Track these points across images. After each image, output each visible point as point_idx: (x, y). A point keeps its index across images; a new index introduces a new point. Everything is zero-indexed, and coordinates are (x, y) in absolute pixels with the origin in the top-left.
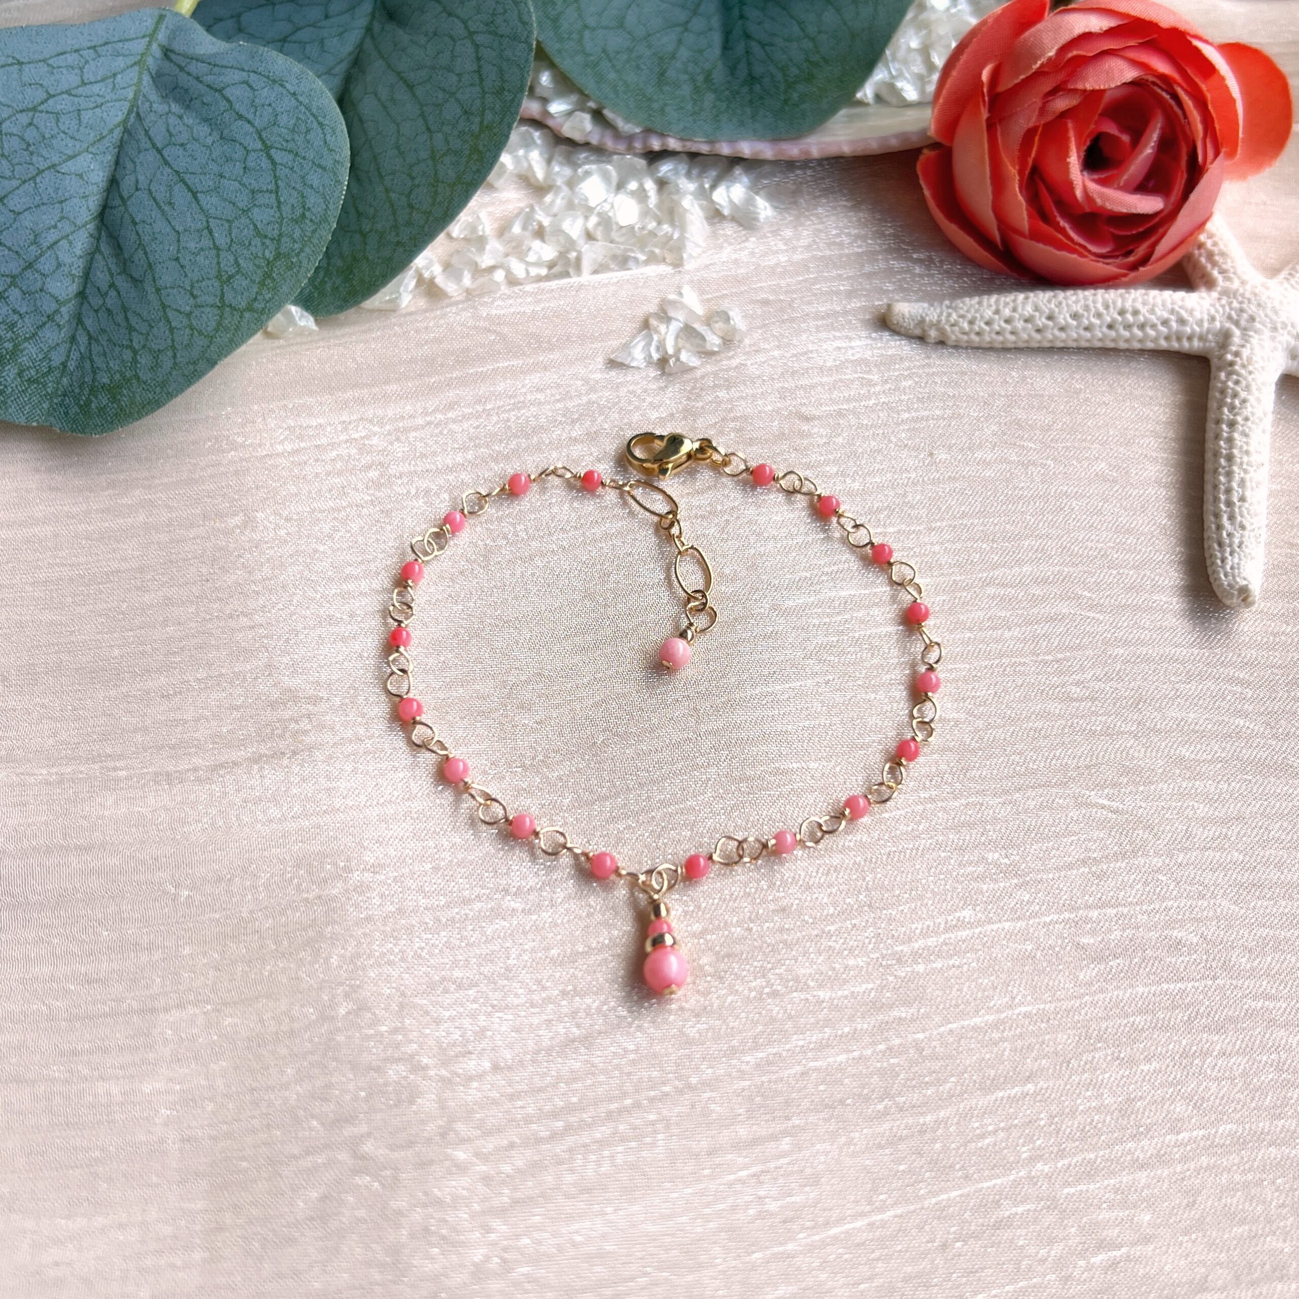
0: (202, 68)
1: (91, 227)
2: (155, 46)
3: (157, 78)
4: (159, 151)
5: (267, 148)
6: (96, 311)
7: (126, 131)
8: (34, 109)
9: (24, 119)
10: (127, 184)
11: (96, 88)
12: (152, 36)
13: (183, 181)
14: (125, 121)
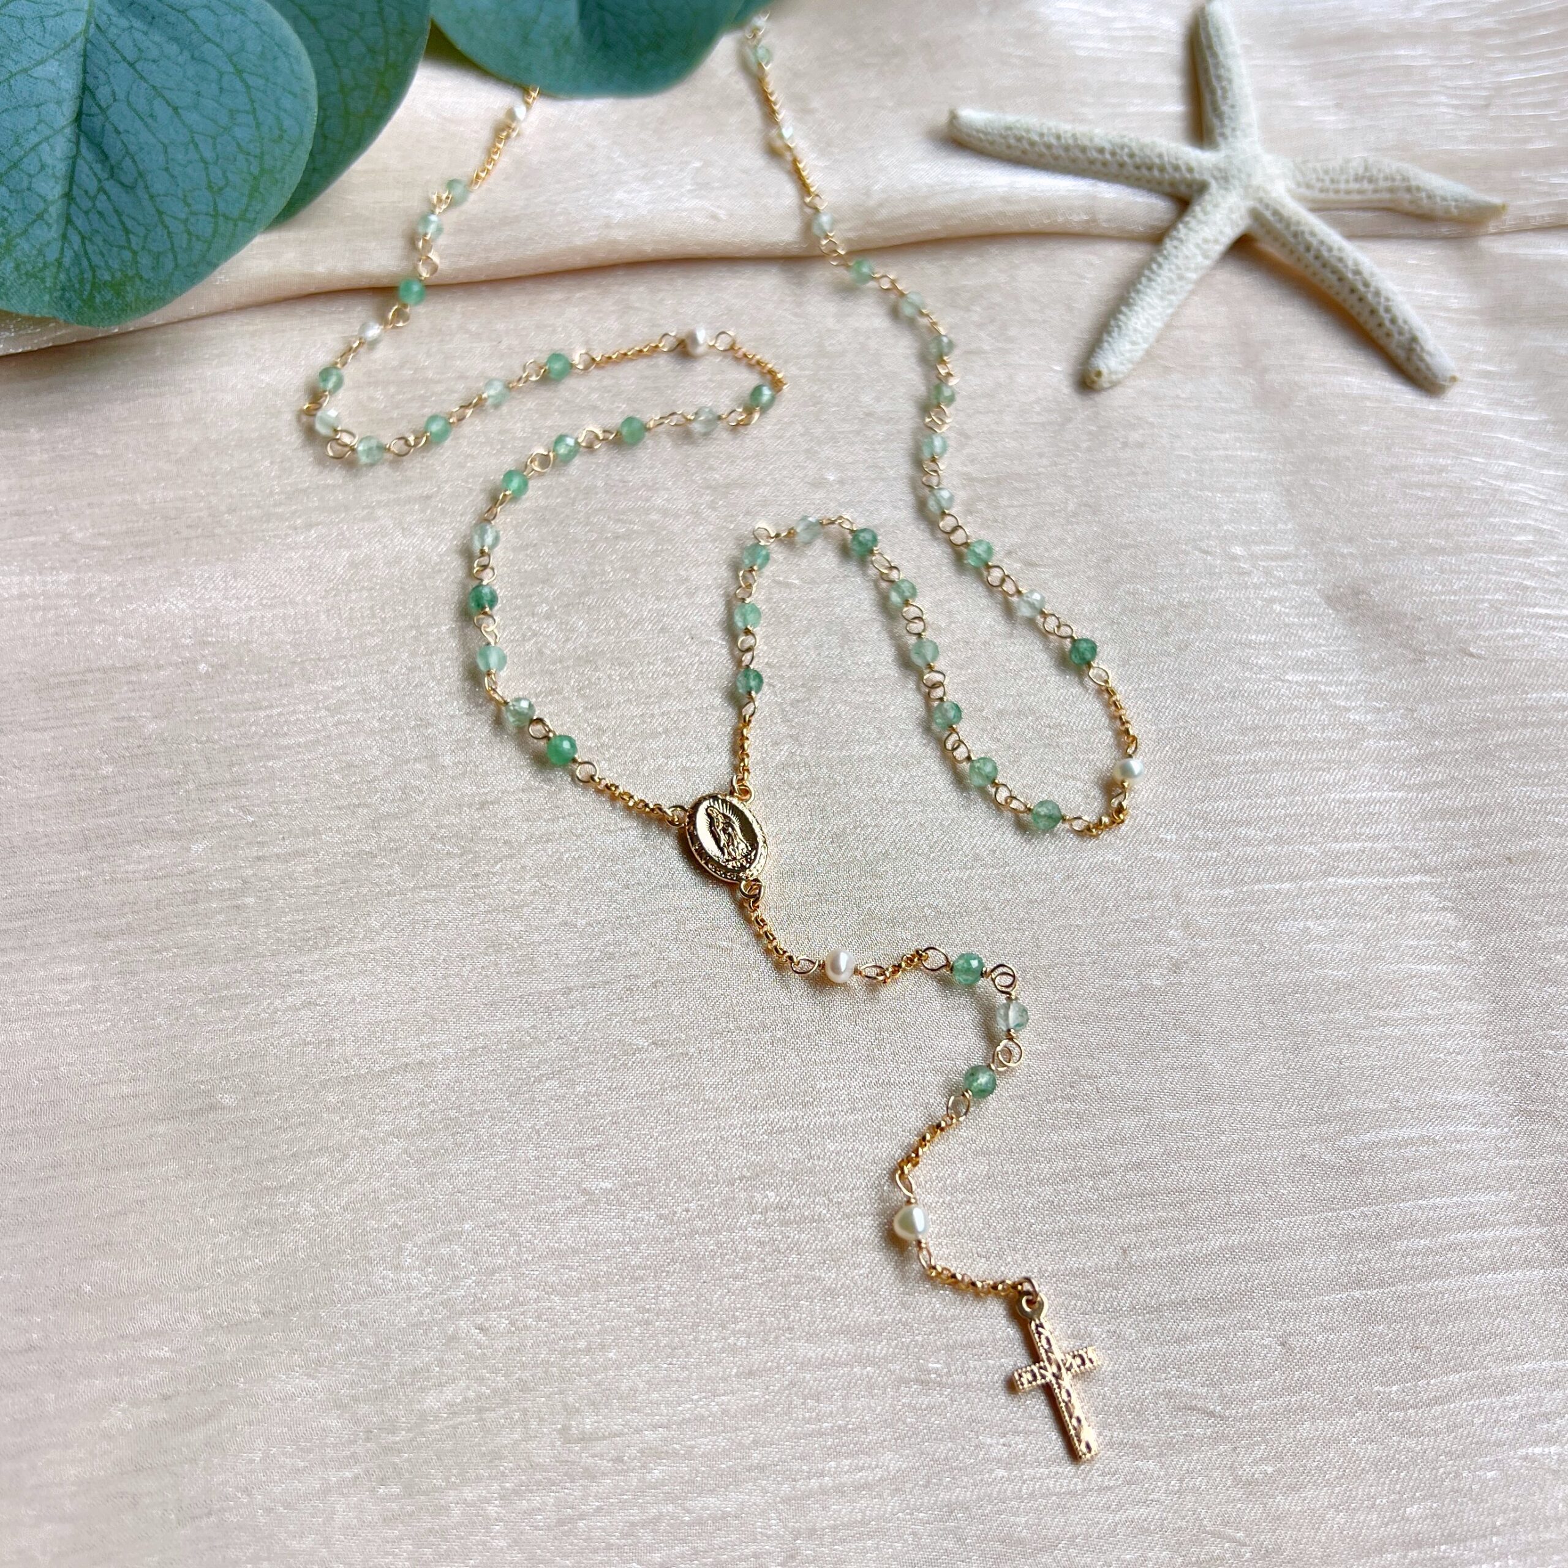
6: (86, 213)
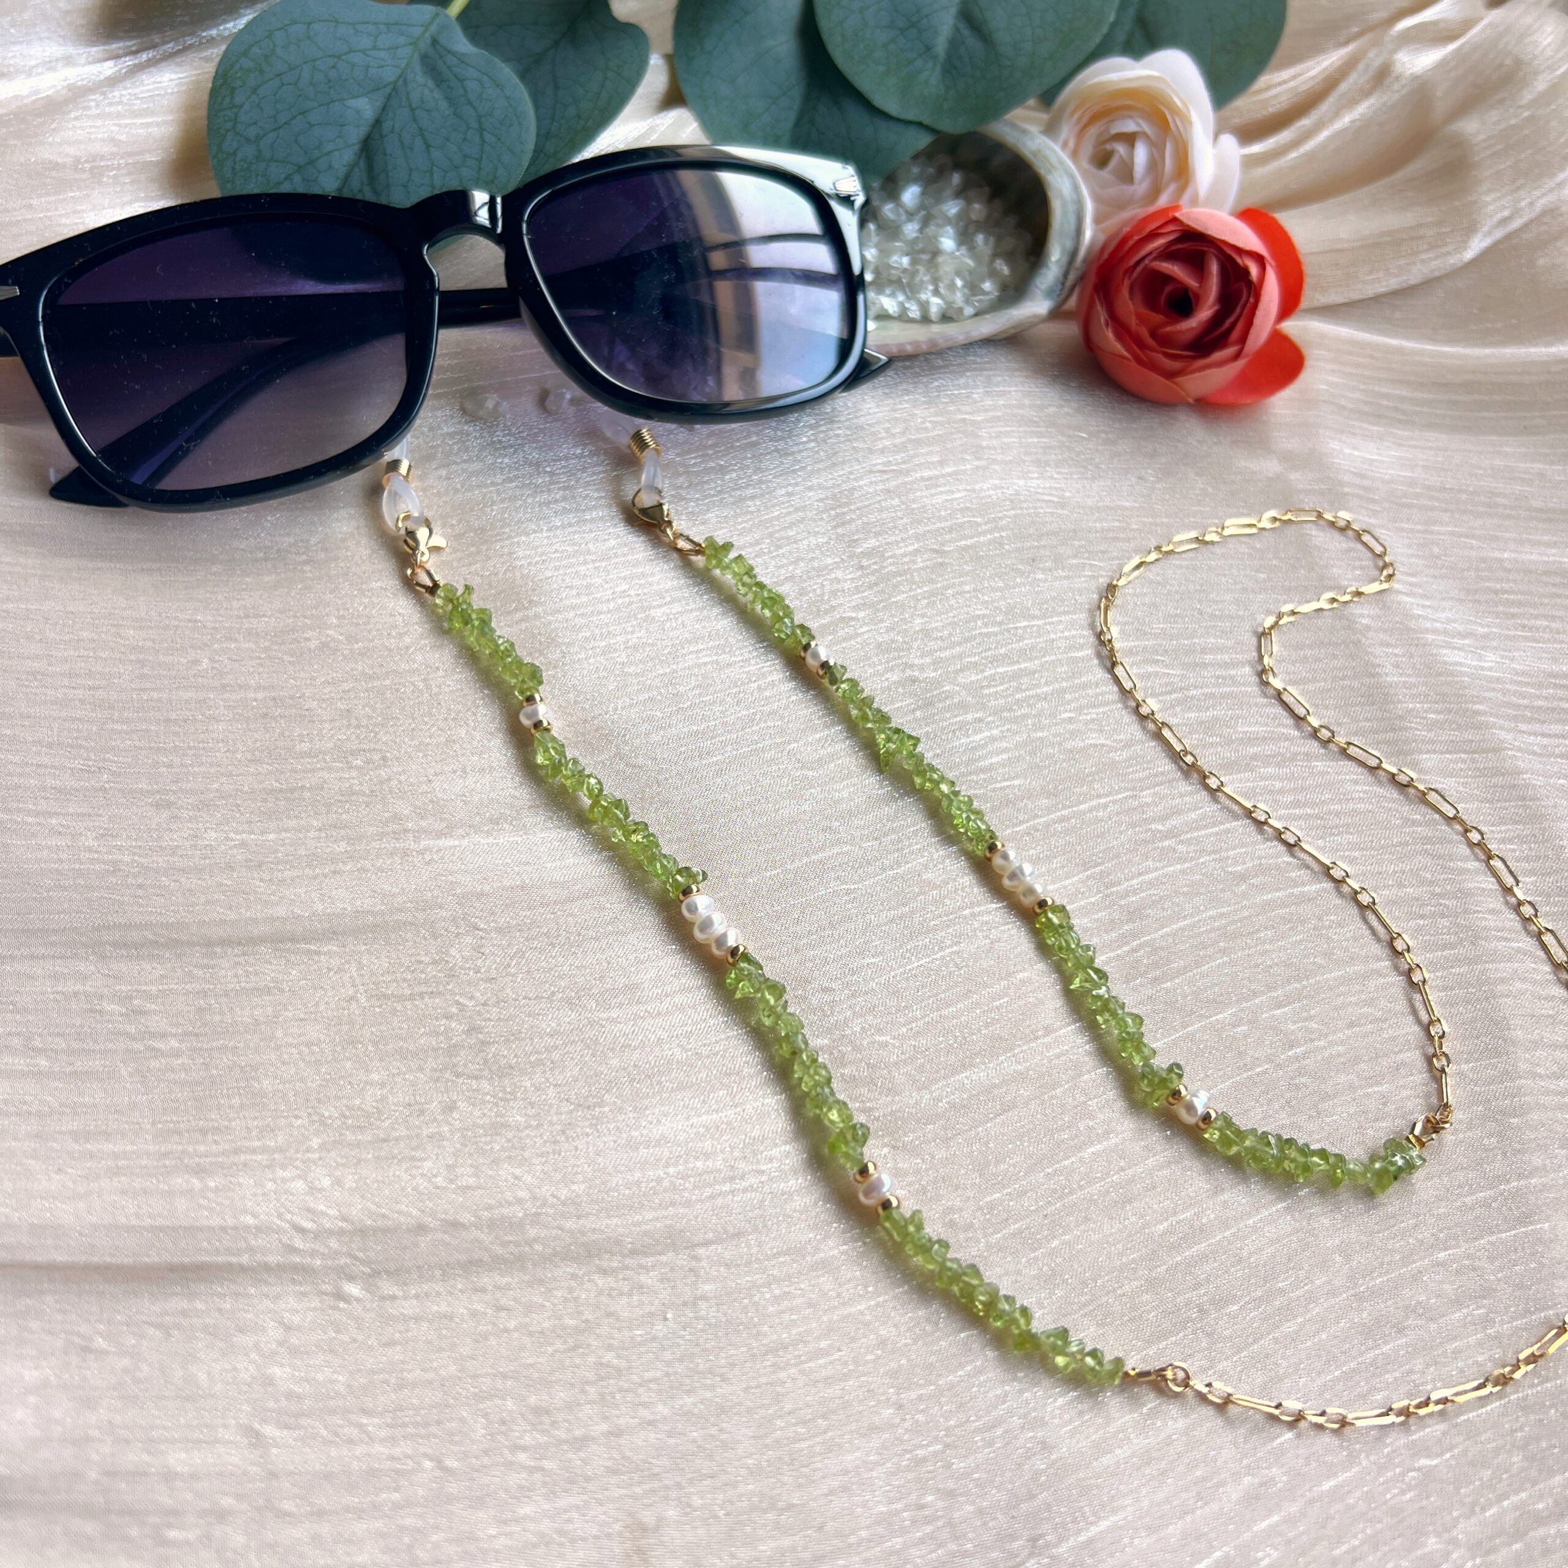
0: (455, 61)
1: (357, 147)
2: (427, 35)
3: (424, 58)
4: (412, 110)
5: (481, 130)
7: (394, 89)
8: (339, 57)
9: (331, 62)
10: (387, 125)
11: (383, 54)
12: (427, 27)
13: (422, 135)
14: (396, 82)
